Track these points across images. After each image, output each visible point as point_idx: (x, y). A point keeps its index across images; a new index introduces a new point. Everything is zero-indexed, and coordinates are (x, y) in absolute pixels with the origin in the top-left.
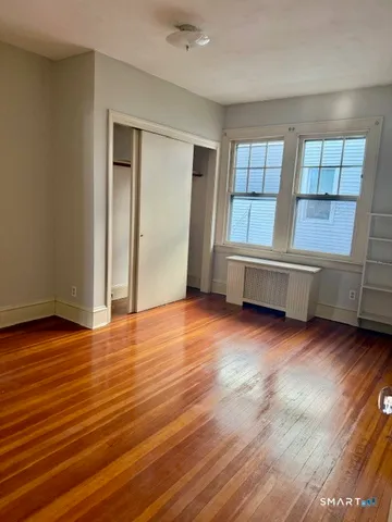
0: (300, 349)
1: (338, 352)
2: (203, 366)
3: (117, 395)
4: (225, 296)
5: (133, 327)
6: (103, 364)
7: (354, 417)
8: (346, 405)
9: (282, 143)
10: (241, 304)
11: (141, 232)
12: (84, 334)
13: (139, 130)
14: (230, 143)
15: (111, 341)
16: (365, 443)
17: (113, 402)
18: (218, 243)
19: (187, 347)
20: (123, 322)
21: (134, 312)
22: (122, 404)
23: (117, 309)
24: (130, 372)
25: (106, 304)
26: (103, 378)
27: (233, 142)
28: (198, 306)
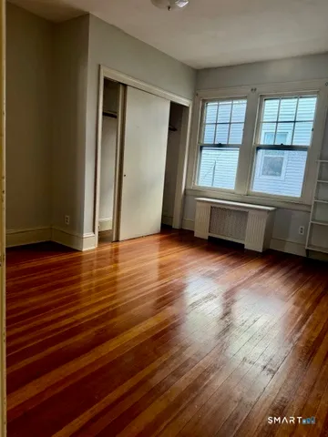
0: (257, 271)
1: (289, 275)
2: (175, 280)
3: (103, 298)
4: (193, 232)
5: (116, 251)
6: (91, 276)
7: (303, 321)
8: (296, 312)
9: (245, 101)
10: (207, 238)
11: (124, 172)
12: (76, 255)
13: (125, 86)
14: (201, 101)
15: (98, 260)
16: (313, 340)
17: (100, 303)
18: (188, 187)
19: (161, 267)
20: (108, 248)
21: (117, 241)
22: (107, 305)
23: (103, 238)
24: (114, 282)
25: (94, 231)
26: (91, 286)
27: (204, 101)
28: (171, 238)
